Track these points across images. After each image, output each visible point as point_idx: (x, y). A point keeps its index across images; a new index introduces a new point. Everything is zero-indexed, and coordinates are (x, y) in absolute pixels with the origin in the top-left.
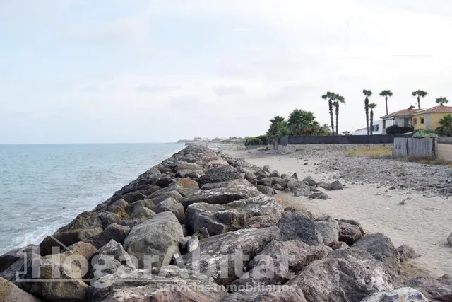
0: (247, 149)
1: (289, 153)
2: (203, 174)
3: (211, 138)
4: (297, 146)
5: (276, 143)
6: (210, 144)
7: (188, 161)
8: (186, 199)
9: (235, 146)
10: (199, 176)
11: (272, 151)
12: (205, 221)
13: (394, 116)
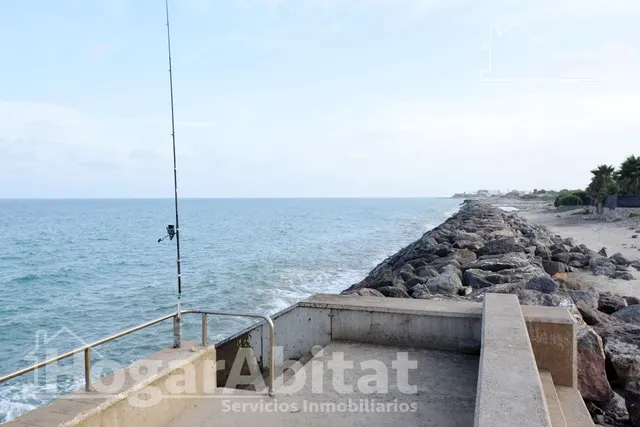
1: (618, 220)
2: (483, 246)
3: (505, 192)
5: (600, 205)
6: (501, 200)
7: (468, 230)
8: (463, 266)
9: (541, 205)
10: (478, 248)
11: (595, 215)
12: (478, 280)
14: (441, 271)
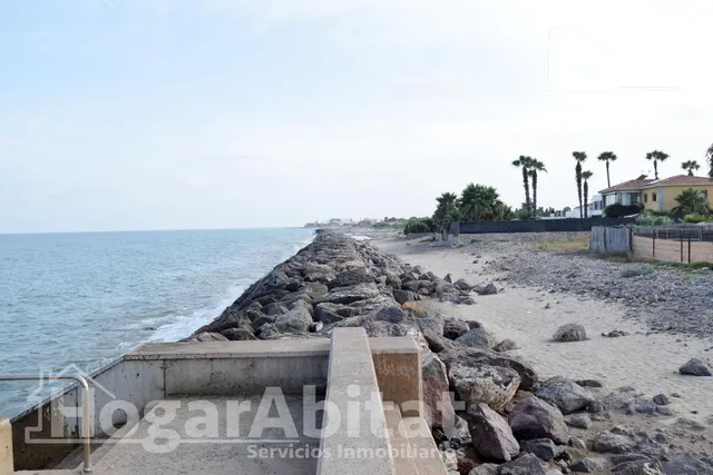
0: (407, 239)
1: (461, 246)
2: (334, 278)
3: (357, 220)
4: (473, 236)
5: (445, 231)
6: (353, 230)
7: (320, 262)
8: (314, 301)
9: (392, 233)
10: (330, 280)
11: (441, 242)
12: (329, 315)
13: (616, 190)
14: (290, 307)
